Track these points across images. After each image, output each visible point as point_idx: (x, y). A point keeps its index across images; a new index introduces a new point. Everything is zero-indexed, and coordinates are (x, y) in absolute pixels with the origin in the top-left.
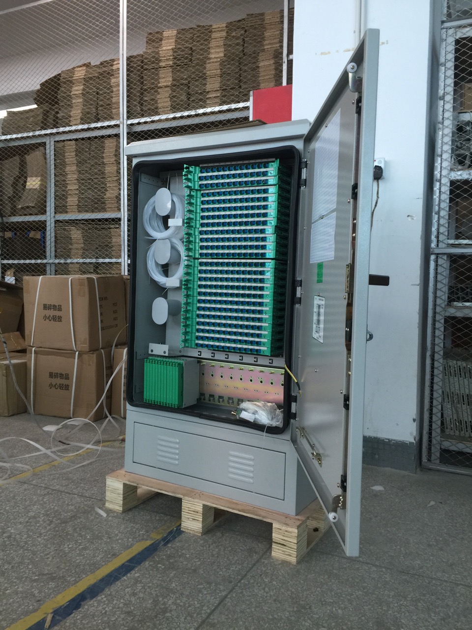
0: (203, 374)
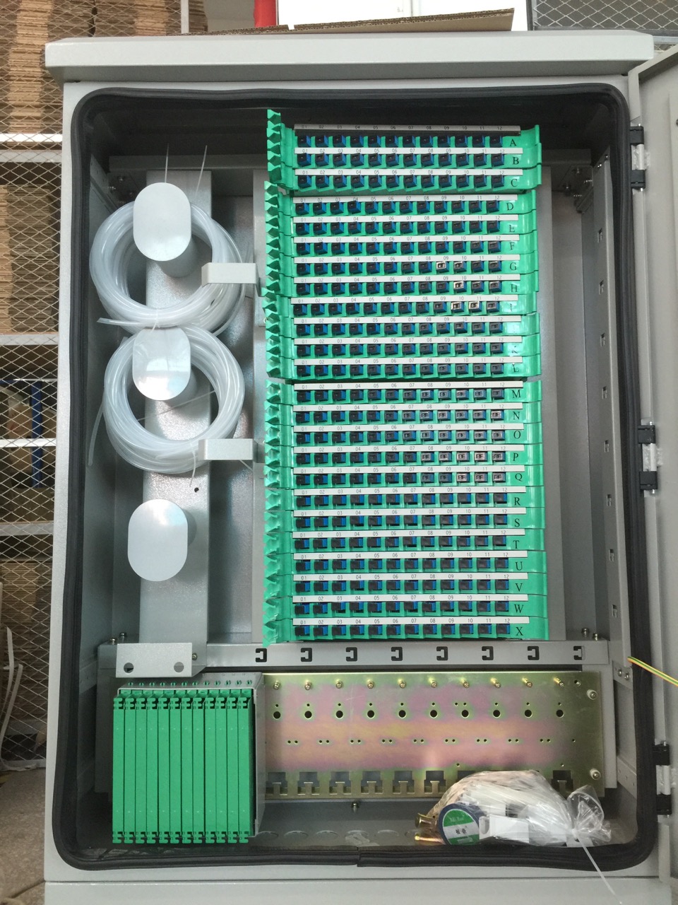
0: (277, 715)
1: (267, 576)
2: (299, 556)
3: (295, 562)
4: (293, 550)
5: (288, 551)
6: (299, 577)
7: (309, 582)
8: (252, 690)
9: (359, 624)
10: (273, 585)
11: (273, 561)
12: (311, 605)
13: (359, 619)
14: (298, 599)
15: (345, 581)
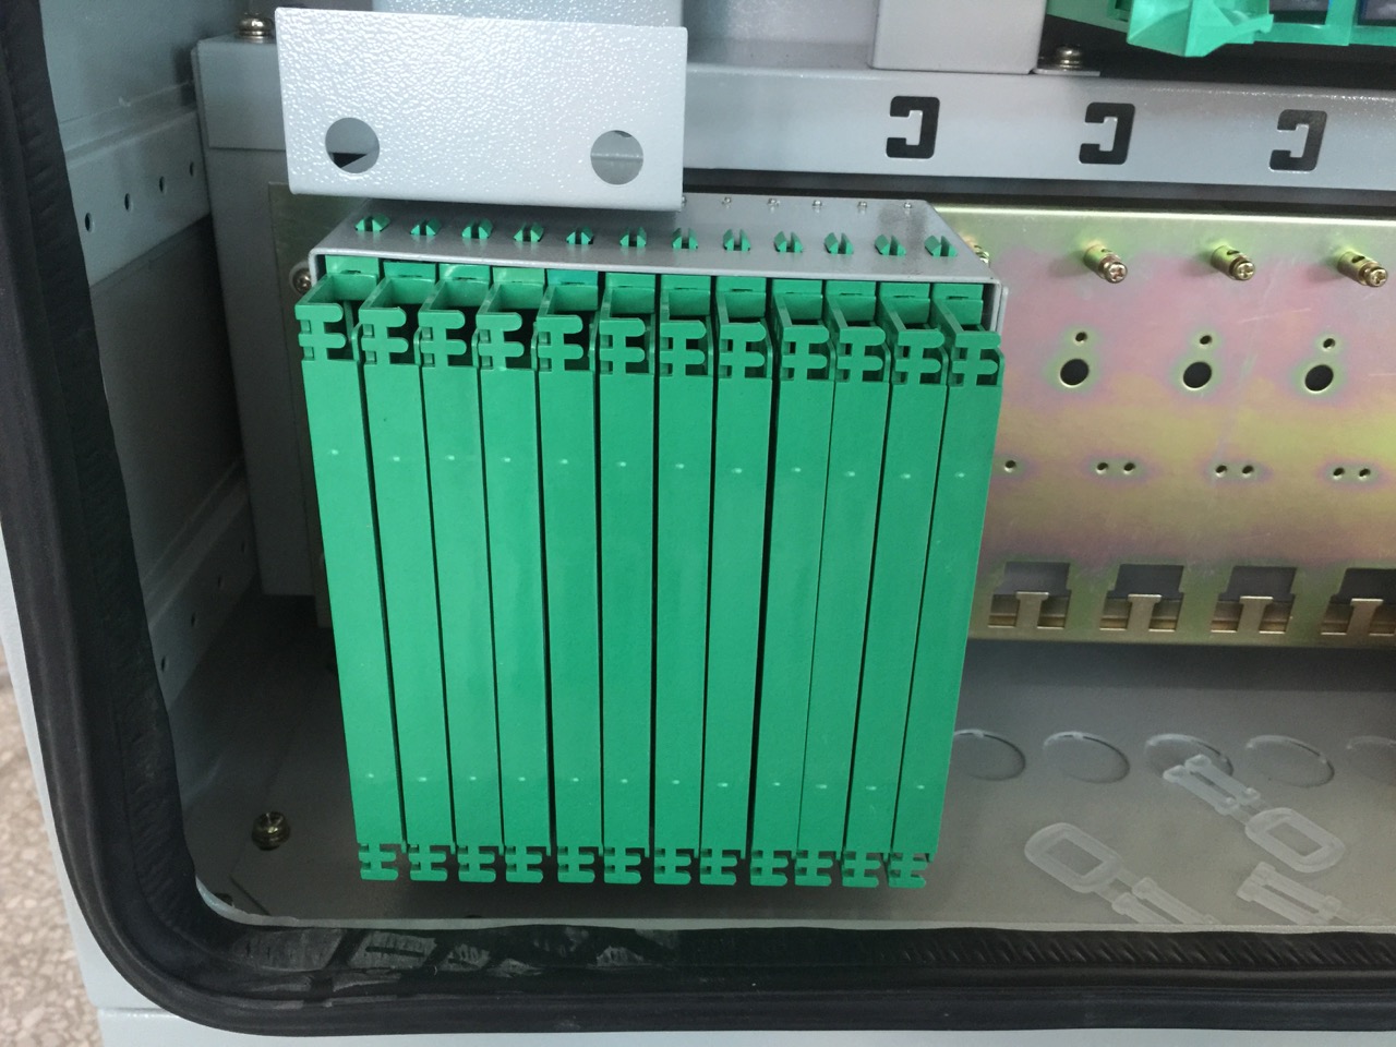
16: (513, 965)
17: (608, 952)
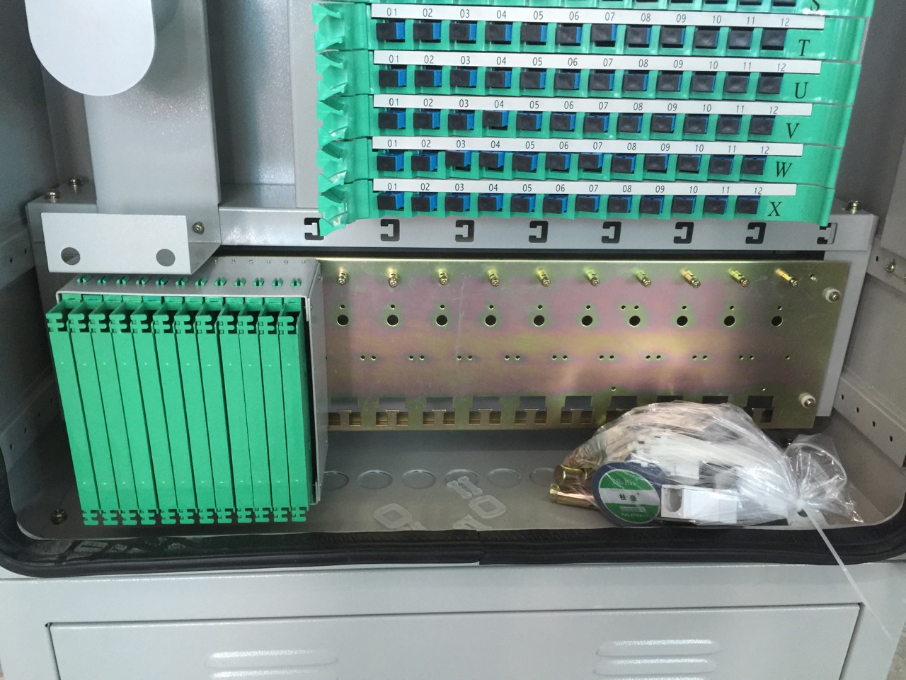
0: (344, 320)
1: (325, 97)
2: (384, 57)
3: (378, 68)
4: (372, 44)
5: (362, 45)
6: (383, 100)
7: (404, 110)
8: (303, 300)
9: (494, 191)
10: (336, 116)
11: (336, 65)
12: (408, 155)
13: (494, 182)
14: (382, 142)
15: (472, 112)
16: (136, 550)
17: (173, 545)
